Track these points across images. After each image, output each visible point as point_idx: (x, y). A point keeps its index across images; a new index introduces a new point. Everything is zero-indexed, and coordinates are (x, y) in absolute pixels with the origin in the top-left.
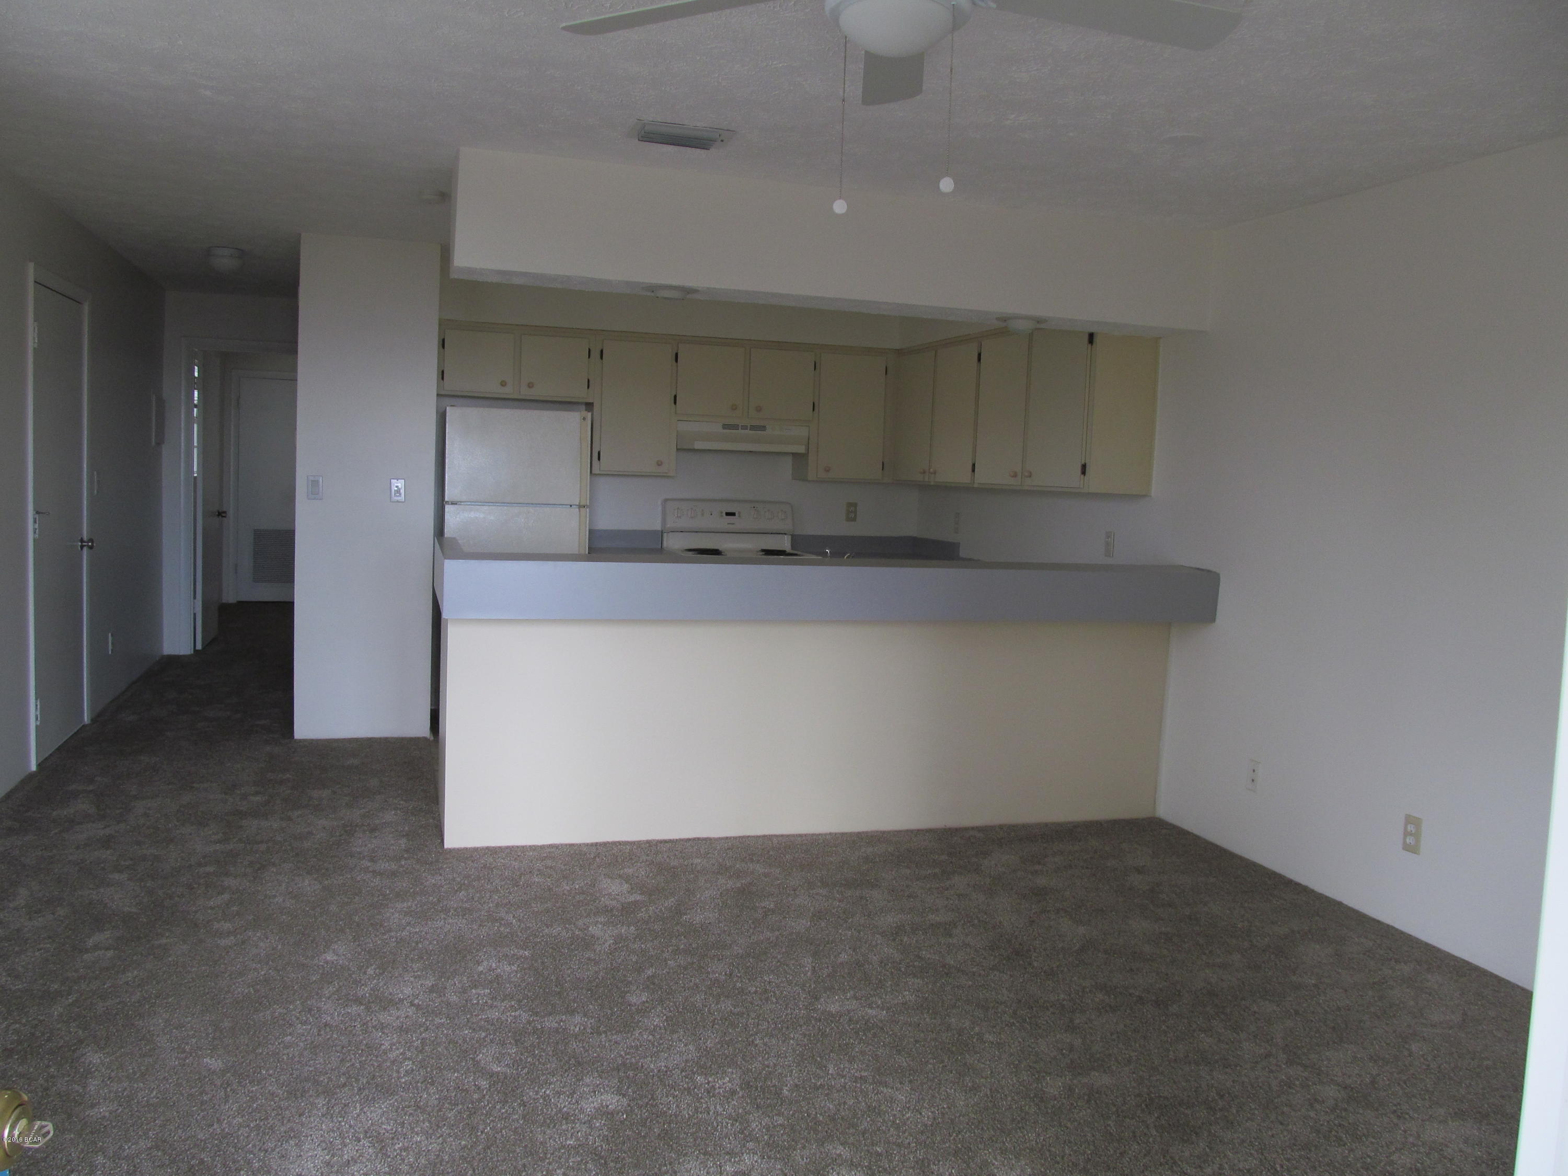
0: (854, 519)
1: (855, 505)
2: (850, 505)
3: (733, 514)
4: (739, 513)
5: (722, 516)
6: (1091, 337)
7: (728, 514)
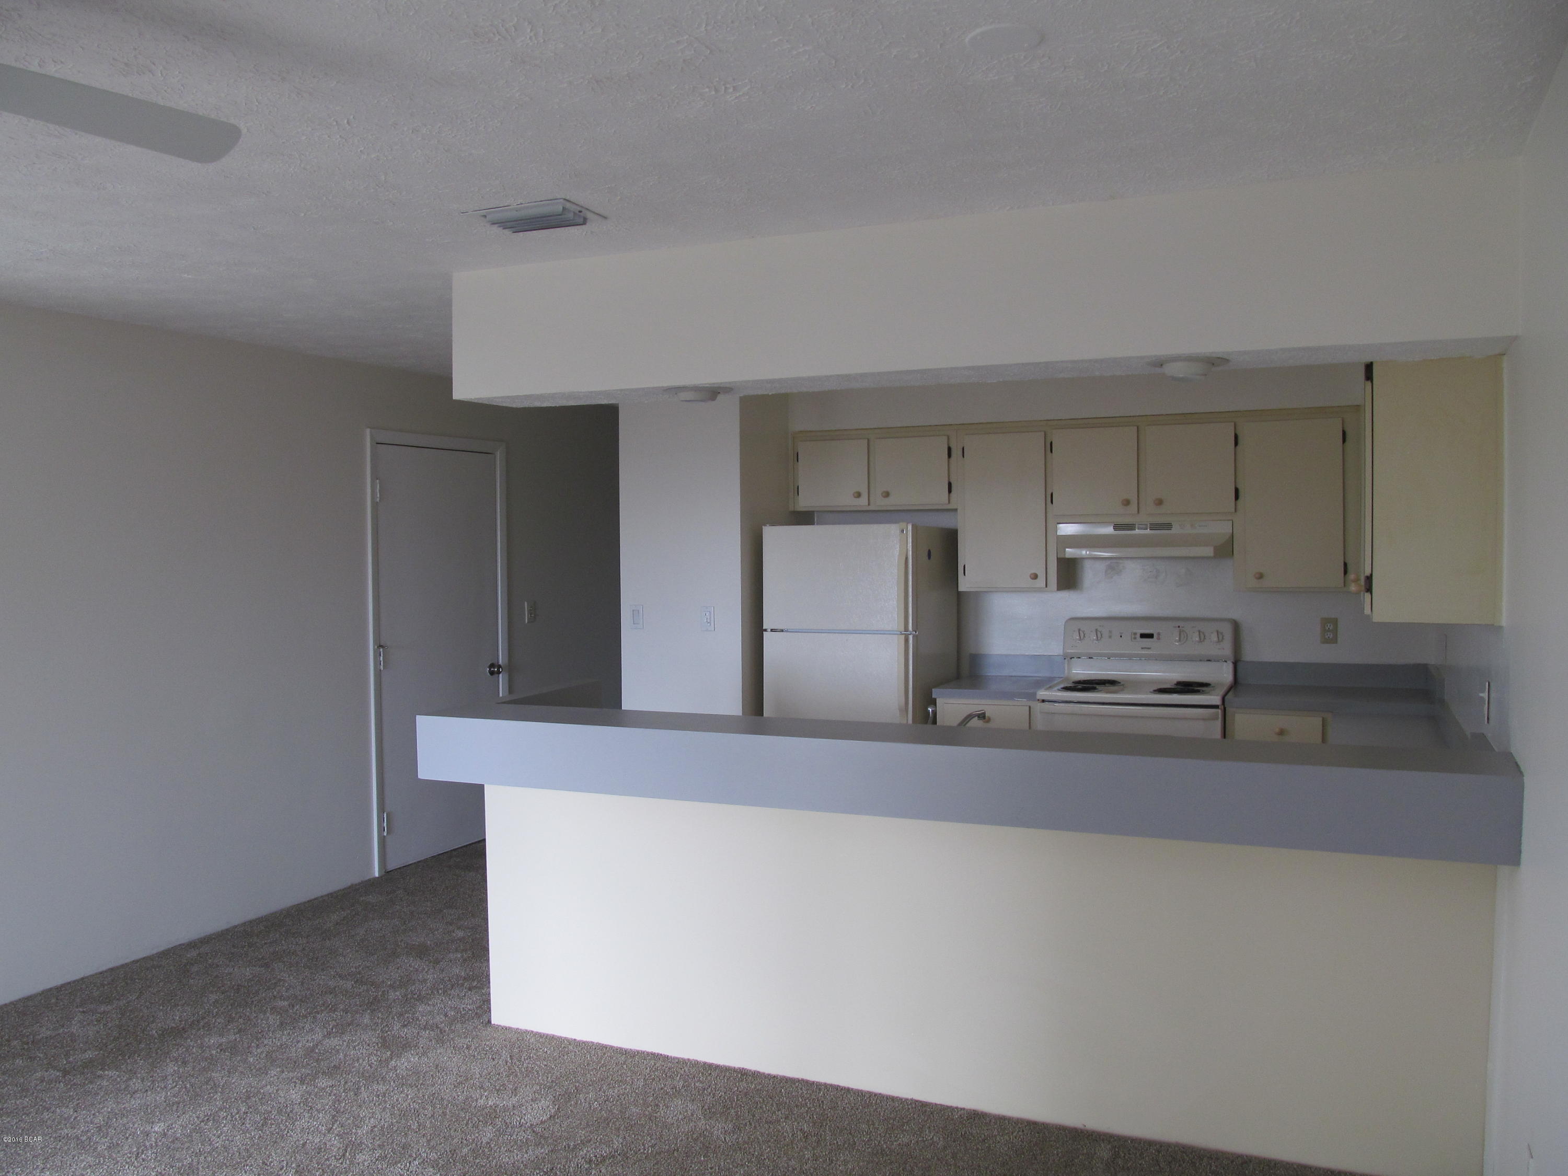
0: (1334, 640)
1: (1335, 622)
2: (1325, 621)
3: (1150, 636)
4: (1159, 634)
5: (1135, 638)
6: (1369, 368)
7: (1143, 636)
